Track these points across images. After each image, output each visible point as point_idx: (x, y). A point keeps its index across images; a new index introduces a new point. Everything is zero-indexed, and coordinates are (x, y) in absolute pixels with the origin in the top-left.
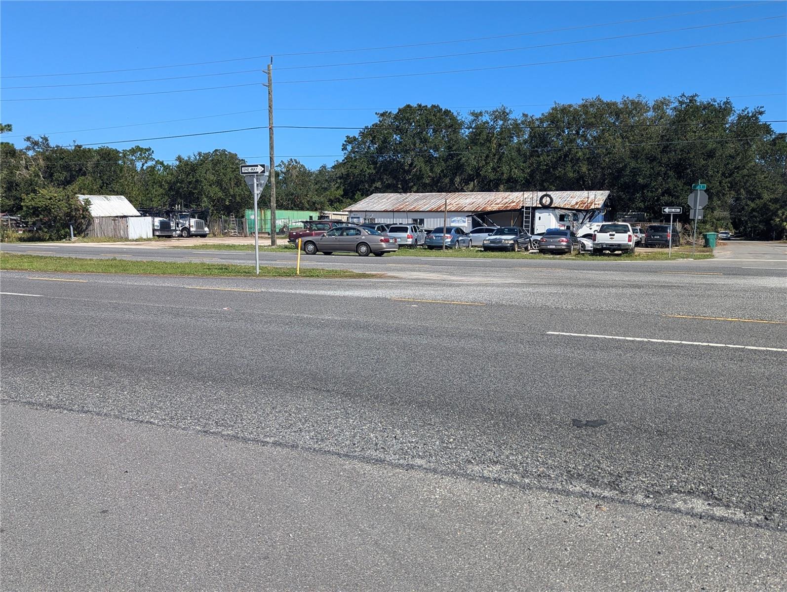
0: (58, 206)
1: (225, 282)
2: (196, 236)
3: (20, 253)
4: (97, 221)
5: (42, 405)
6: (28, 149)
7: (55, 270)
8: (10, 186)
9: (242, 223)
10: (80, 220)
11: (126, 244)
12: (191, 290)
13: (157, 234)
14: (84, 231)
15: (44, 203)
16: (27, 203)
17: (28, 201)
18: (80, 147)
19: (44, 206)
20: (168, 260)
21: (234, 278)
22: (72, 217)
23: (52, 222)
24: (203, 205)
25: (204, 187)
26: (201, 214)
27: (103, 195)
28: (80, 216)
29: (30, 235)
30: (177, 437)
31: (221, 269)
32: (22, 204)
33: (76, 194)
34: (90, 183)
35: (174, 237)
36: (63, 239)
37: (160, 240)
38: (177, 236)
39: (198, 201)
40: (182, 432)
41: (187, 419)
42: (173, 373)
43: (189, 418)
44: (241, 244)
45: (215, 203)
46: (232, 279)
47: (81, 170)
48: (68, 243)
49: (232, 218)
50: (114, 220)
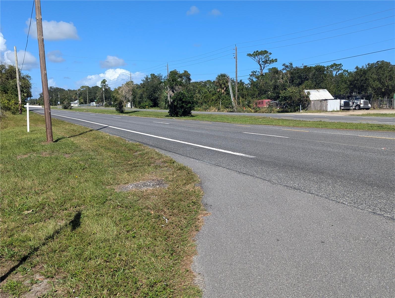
0: (295, 96)
1: (381, 134)
2: (363, 109)
3: (278, 118)
4: (312, 102)
5: (292, 187)
6: (283, 69)
7: (294, 126)
8: (275, 87)
9: (392, 101)
10: (305, 102)
11: (326, 114)
12: (362, 138)
13: (342, 108)
14: (306, 107)
15: (289, 94)
16: (282, 95)
17: (282, 94)
18: (306, 66)
19: (289, 96)
20: (348, 122)
21: (387, 132)
22: (301, 101)
23: (292, 103)
24: (369, 92)
25: (370, 82)
26: (367, 97)
27: (316, 89)
28: (305, 100)
29: (282, 109)
30: (358, 213)
31: (379, 127)
32: (280, 95)
33: (304, 89)
34: (310, 84)
35: (351, 110)
36: (296, 111)
37: (343, 112)
38: (353, 109)
39: (366, 90)
40: (360, 211)
41: (363, 205)
42: (354, 180)
43: (364, 204)
44: (390, 113)
45: (376, 91)
46: (386, 132)
47: (306, 77)
48: (298, 113)
49: (386, 99)
50: (321, 102)
